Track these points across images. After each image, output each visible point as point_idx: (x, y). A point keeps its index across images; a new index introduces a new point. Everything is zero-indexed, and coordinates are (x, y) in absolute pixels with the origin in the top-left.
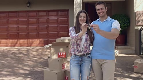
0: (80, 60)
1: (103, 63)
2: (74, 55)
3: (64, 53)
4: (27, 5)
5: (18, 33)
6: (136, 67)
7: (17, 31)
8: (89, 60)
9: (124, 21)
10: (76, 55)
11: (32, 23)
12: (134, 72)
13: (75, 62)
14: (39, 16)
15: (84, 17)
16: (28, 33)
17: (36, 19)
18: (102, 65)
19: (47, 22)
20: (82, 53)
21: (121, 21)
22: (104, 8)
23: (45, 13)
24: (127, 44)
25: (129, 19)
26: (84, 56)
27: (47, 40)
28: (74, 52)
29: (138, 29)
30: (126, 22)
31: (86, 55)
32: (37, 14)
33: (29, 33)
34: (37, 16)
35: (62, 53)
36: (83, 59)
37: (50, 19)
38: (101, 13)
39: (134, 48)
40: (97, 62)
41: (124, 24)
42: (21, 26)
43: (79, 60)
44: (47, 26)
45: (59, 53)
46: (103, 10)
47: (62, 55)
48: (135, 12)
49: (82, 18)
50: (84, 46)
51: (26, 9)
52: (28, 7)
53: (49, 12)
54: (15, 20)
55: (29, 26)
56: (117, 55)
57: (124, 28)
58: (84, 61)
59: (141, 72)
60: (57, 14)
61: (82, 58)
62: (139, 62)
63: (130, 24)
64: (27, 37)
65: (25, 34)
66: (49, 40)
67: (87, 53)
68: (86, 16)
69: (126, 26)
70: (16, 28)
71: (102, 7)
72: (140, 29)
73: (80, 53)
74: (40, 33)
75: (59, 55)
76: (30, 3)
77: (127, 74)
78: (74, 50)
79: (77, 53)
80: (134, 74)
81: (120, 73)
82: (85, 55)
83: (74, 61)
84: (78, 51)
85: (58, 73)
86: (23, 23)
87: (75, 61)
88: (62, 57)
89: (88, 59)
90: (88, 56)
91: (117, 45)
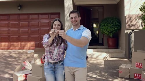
0: (54, 67)
2: (47, 62)
4: (18, 8)
5: (9, 36)
6: (121, 72)
7: (9, 34)
8: (62, 67)
9: (115, 24)
10: (49, 63)
11: (23, 27)
12: (119, 76)
13: (49, 69)
14: (31, 19)
15: (59, 25)
16: (19, 36)
17: (28, 22)
19: (38, 25)
20: (55, 61)
21: (112, 24)
22: (78, 16)
23: (36, 16)
24: (119, 47)
25: (121, 22)
26: (57, 64)
27: (39, 43)
28: (47, 59)
29: (128, 33)
30: (117, 25)
32: (28, 17)
33: (21, 36)
34: (28, 19)
37: (41, 22)
38: (74, 21)
39: (124, 52)
41: (115, 28)
42: (12, 29)
44: (38, 29)
46: (76, 19)
48: (125, 15)
49: (57, 26)
51: (17, 12)
52: (19, 10)
53: (41, 15)
54: (6, 22)
55: (21, 29)
56: (107, 58)
57: (115, 32)
58: (57, 68)
59: (126, 77)
60: (49, 17)
61: (54, 66)
62: (124, 67)
63: (121, 28)
64: (19, 40)
65: (16, 37)
66: (40, 43)
67: (60, 61)
68: (60, 25)
69: (117, 30)
70: (8, 30)
72: (130, 33)
74: (31, 36)
76: (21, 6)
77: (111, 79)
78: (47, 57)
79: (50, 61)
80: (118, 79)
81: (104, 78)
82: (58, 62)
83: (47, 68)
84: (51, 58)
85: (40, 79)
86: (14, 26)
90: (61, 63)
91: (109, 48)
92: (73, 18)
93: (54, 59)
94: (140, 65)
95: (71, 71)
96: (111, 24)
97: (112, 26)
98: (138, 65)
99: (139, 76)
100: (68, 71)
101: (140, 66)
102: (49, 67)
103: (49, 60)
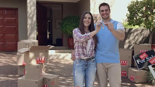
0: (86, 64)
1: (109, 66)
2: (79, 59)
3: (43, 59)
10: (81, 60)
18: (107, 69)
20: (88, 57)
28: (78, 56)
31: (91, 59)
35: (41, 59)
36: (88, 63)
38: (105, 14)
40: (102, 66)
43: (84, 65)
45: (38, 59)
46: (107, 12)
47: (40, 60)
49: (87, 19)
50: (90, 49)
58: (90, 65)
60: (3, 12)
67: (92, 57)
71: (106, 9)
73: (86, 57)
75: (38, 60)
78: (79, 54)
79: (83, 57)
87: (80, 66)
88: (41, 63)
89: (93, 63)
90: (93, 60)
91: (69, 49)
92: (105, 11)
93: (88, 54)
94: (125, 62)
95: (105, 67)
96: (74, 24)
97: (76, 25)
98: (123, 62)
99: (124, 73)
100: (102, 67)
101: (125, 64)
102: (80, 65)
103: (81, 56)
